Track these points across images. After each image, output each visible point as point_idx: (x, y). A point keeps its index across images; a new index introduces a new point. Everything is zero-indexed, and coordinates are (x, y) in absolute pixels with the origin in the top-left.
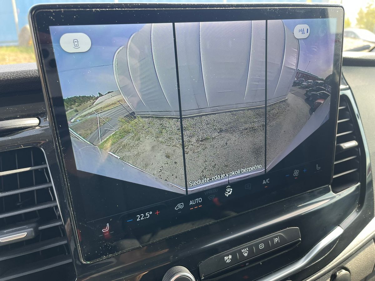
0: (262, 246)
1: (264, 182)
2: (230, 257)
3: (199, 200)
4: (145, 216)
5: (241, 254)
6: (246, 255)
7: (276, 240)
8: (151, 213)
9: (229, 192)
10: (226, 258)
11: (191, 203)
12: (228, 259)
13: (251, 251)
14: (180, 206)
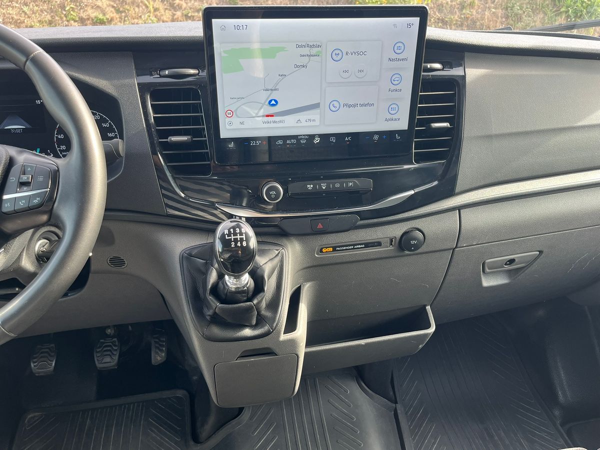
0: (338, 185)
1: (346, 139)
2: (312, 186)
3: (294, 141)
4: (256, 143)
5: (320, 187)
6: (324, 188)
7: (351, 184)
8: (260, 142)
9: (317, 140)
10: (308, 186)
11: (288, 142)
12: (310, 187)
13: (328, 186)
14: (280, 142)
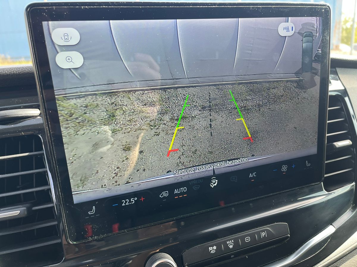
0: (248, 239)
1: (251, 176)
2: (215, 248)
3: (184, 189)
4: (130, 201)
5: (226, 246)
6: (231, 247)
7: (263, 234)
8: (136, 199)
9: (214, 183)
10: (210, 249)
13: (236, 243)
14: (165, 194)
